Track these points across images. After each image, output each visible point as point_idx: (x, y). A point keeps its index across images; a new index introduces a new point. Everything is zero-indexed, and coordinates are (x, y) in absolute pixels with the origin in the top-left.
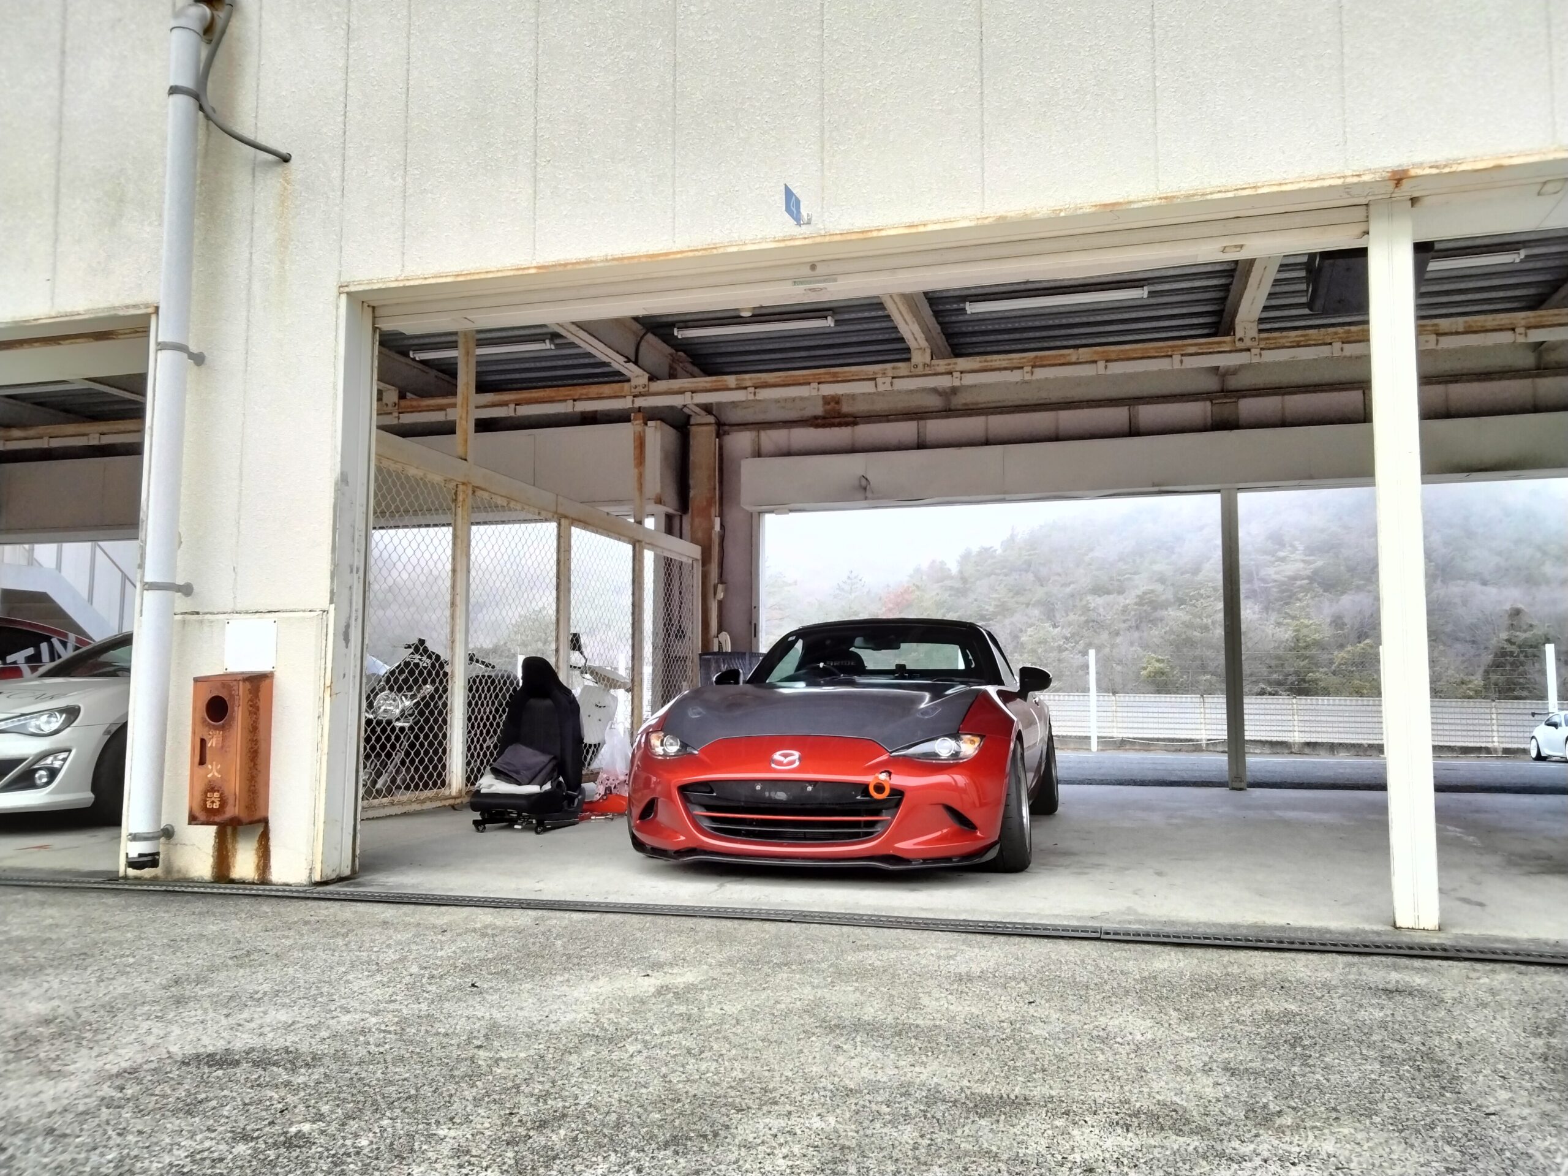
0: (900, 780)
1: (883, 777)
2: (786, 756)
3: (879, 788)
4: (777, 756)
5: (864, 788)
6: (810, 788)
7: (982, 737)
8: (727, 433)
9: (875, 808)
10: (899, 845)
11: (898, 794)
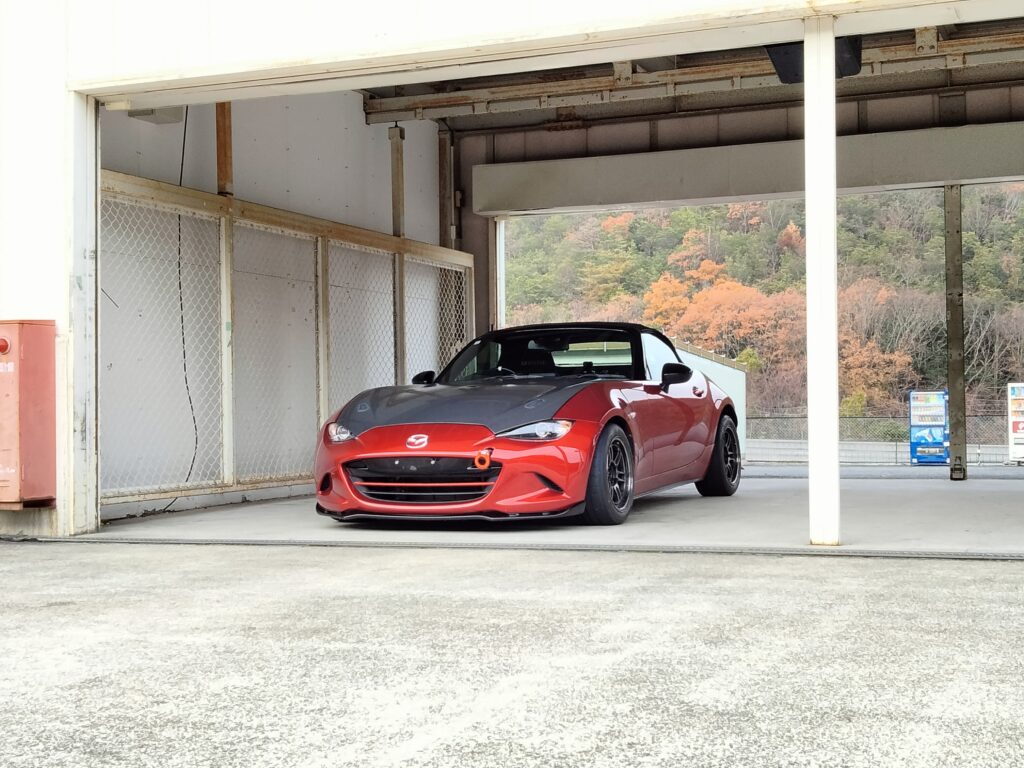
0: (500, 454)
1: (485, 453)
2: (417, 439)
3: (482, 461)
4: (412, 439)
5: (471, 461)
6: (433, 462)
7: (573, 422)
9: (485, 476)
10: (498, 503)
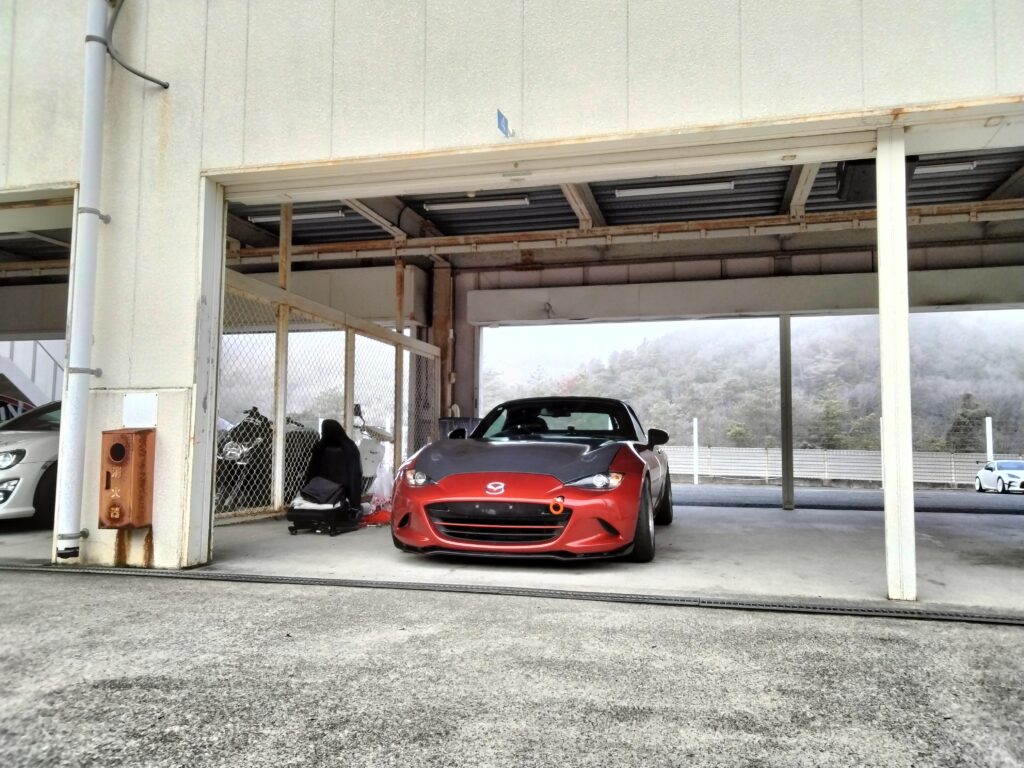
0: (570, 502)
1: (559, 500)
2: (495, 486)
3: (556, 507)
4: (490, 486)
5: (546, 507)
6: (511, 507)
7: (623, 474)
8: (458, 273)
9: (554, 520)
10: (569, 545)
11: (569, 511)
